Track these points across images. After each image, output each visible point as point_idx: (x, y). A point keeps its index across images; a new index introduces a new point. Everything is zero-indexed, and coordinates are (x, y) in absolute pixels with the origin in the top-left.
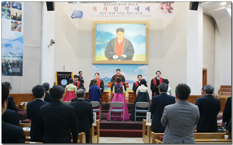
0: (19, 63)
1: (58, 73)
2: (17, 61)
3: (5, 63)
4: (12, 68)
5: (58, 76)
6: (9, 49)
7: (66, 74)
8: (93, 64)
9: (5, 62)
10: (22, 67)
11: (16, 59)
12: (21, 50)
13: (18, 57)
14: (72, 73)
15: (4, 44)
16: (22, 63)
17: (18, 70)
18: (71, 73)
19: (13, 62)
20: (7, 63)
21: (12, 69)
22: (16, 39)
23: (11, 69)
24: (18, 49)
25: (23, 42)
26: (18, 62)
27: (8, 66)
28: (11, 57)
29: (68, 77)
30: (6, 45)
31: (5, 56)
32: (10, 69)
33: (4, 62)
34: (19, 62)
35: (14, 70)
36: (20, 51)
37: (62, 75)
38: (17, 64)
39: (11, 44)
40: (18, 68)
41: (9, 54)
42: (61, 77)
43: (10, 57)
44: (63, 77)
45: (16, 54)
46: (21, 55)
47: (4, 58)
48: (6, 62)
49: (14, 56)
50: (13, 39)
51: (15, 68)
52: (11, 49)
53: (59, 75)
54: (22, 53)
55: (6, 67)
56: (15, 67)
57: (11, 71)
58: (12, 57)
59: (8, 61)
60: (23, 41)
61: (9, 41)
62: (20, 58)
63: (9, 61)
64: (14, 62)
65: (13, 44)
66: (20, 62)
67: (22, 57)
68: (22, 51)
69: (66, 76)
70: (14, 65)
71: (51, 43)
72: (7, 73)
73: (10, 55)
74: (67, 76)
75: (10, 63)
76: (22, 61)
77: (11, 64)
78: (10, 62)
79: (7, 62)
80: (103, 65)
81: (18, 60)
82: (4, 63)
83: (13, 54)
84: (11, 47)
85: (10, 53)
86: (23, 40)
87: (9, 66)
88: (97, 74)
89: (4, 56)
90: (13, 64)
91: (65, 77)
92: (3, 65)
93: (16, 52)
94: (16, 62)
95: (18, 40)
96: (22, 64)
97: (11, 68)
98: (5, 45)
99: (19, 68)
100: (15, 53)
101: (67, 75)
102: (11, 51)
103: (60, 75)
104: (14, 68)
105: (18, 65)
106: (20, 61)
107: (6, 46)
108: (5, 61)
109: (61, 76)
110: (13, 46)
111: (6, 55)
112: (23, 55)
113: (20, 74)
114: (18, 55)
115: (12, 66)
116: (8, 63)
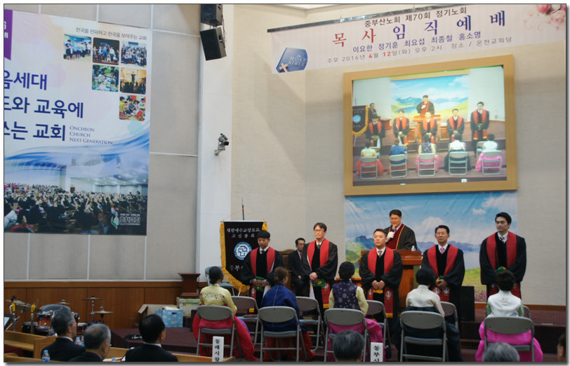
0: (139, 202)
1: (227, 225)
2: (132, 196)
3: (103, 203)
4: (119, 214)
5: (226, 232)
6: (112, 167)
7: (247, 228)
8: (347, 197)
9: (103, 200)
10: (146, 211)
11: (129, 191)
12: (144, 167)
13: (136, 186)
14: (264, 225)
15: (101, 155)
16: (147, 200)
17: (134, 220)
18: (262, 223)
19: (123, 200)
20: (106, 202)
21: (119, 217)
22: (132, 139)
23: (116, 218)
24: (137, 165)
25: (150, 146)
26: (135, 199)
27: (110, 211)
28: (118, 187)
29: (253, 236)
30: (108, 157)
31: (102, 186)
32: (114, 217)
33: (100, 200)
34: (138, 200)
35: (124, 221)
36: (141, 171)
37: (237, 230)
38: (132, 204)
39: (118, 154)
40: (134, 215)
41: (113, 178)
42: (234, 236)
43: (116, 186)
44: (240, 236)
45: (132, 179)
46: (144, 181)
48: (105, 199)
49: (124, 183)
50: (124, 142)
51: (128, 215)
52: (119, 165)
53: (229, 230)
54: (147, 175)
55: (105, 213)
56: (126, 213)
57: (116, 222)
58: (122, 186)
59: (110, 198)
60: (148, 145)
61: (115, 145)
62: (140, 189)
63: (112, 198)
64: (124, 198)
65: (122, 153)
66: (139, 197)
67: (145, 186)
68: (147, 169)
69: (247, 233)
70: (126, 208)
71: (220, 143)
72: (106, 229)
73: (115, 182)
74: (249, 234)
75: (114, 202)
76: (147, 197)
77: (116, 205)
78: (115, 200)
79: (107, 199)
80: (377, 198)
81: (135, 193)
82: (100, 203)
83: (122, 179)
84: (119, 161)
85: (116, 177)
86: (148, 140)
87: (113, 210)
88: (318, 228)
89: (99, 186)
90: (123, 205)
91: (246, 236)
92: (98, 207)
93: (131, 174)
94: (131, 198)
95: (134, 143)
96: (146, 204)
97: (117, 214)
98: (103, 157)
99: (139, 215)
100: (127, 175)
101: (249, 230)
102: (118, 172)
103: (233, 230)
104: (124, 215)
105: (136, 207)
106: (141, 194)
107: (105, 160)
108: (101, 198)
109: (235, 232)
110: (122, 157)
111: (106, 183)
112: (147, 181)
113: (141, 230)
114: (135, 182)
115: (120, 208)
116: (111, 201)
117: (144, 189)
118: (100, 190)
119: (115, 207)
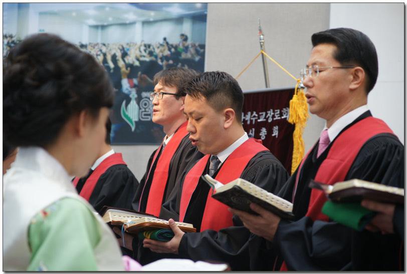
0: (185, 61)
2: (170, 47)
4: (139, 93)
9: (105, 61)
13: (179, 20)
16: (203, 55)
19: (147, 59)
20: (112, 65)
21: (139, 99)
23: (133, 104)
26: (176, 55)
27: (119, 85)
28: (138, 26)
29: (274, 131)
31: (103, 27)
32: (128, 100)
34: (183, 56)
38: (168, 66)
43: (132, 23)
47: (99, 41)
48: (109, 58)
49: (152, 15)
58: (146, 23)
59: (119, 54)
62: (187, 28)
63: (125, 55)
64: (151, 54)
66: (186, 49)
67: (200, 19)
75: (128, 66)
76: (203, 46)
77: (133, 71)
78: (131, 59)
79: (114, 58)
81: (175, 40)
87: (125, 83)
89: (96, 27)
91: (264, 132)
94: (167, 53)
97: (134, 94)
106: (189, 42)
115: (141, 80)
116: (121, 64)
117: (198, 26)
118: (99, 37)
119: (130, 77)
